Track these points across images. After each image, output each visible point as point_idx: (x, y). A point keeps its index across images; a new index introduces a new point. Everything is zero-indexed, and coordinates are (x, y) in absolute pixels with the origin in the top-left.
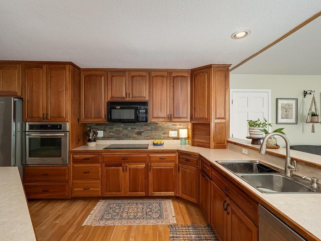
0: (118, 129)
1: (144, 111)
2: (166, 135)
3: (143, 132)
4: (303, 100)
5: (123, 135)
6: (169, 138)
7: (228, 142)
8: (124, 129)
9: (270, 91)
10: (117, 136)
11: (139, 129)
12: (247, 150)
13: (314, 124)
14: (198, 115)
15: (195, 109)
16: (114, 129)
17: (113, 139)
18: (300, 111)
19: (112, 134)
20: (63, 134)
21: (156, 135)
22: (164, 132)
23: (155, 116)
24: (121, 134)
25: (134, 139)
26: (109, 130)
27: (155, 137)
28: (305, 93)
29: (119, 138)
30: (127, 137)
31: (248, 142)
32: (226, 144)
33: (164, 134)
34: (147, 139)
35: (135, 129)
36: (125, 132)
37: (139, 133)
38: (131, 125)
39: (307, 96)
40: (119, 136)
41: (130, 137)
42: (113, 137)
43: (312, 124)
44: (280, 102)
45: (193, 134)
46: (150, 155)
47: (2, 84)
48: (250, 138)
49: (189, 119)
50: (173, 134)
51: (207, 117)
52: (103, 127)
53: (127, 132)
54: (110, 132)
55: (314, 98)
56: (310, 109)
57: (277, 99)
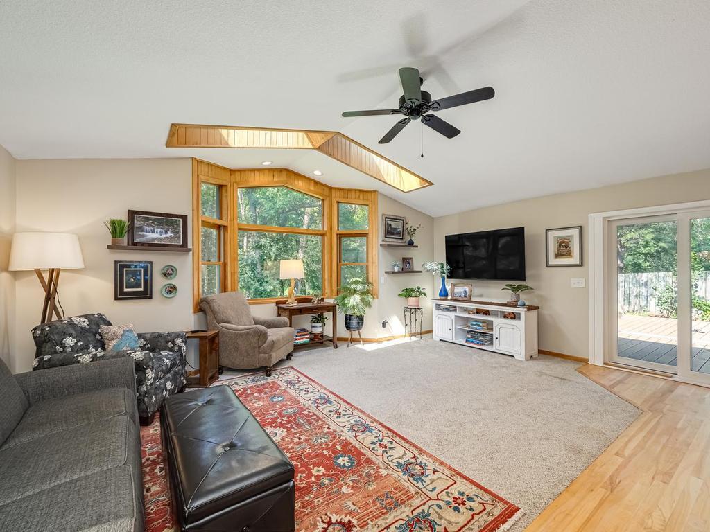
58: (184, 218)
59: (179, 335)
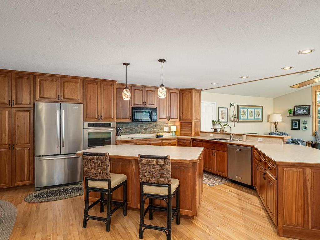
0: (132, 126)
1: (155, 114)
2: (162, 130)
3: (148, 128)
4: (230, 109)
5: (135, 131)
6: (164, 132)
7: (201, 132)
8: (135, 126)
9: (215, 103)
10: (130, 131)
11: (145, 126)
12: (213, 135)
13: (235, 122)
14: (185, 117)
15: (182, 113)
16: (129, 126)
17: (128, 134)
18: (229, 115)
19: (128, 130)
20: (112, 130)
21: (156, 130)
22: (161, 128)
23: (160, 117)
24: (134, 130)
25: (142, 133)
26: (126, 127)
27: (156, 131)
28: (231, 105)
29: (132, 133)
30: (138, 132)
31: (213, 131)
32: (199, 133)
33: (161, 129)
34: (151, 133)
35: (143, 126)
36: (136, 128)
37: (146, 129)
38: (140, 124)
39: (232, 106)
40: (133, 131)
41: (140, 132)
42: (129, 133)
43: (234, 122)
44: (220, 109)
45: (181, 129)
46: (163, 142)
47: (68, 93)
48: (213, 129)
49: (178, 120)
50: (166, 129)
51: (190, 118)
52: (121, 125)
53: (137, 129)
54: (126, 129)
55: (235, 108)
56: (233, 114)
57: (219, 108)
58: (309, 106)
59: (299, 140)
